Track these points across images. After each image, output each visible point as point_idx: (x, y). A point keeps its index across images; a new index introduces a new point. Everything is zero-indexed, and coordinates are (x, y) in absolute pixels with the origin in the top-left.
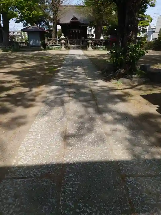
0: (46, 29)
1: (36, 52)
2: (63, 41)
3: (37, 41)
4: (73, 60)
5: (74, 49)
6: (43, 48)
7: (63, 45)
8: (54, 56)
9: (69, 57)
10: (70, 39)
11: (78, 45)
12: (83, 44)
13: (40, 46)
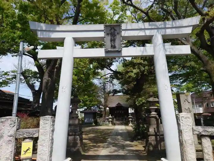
0: (97, 110)
1: (91, 128)
2: (110, 120)
3: (91, 119)
4: (116, 133)
5: (119, 124)
6: (95, 125)
7: (110, 122)
8: (104, 130)
9: (114, 131)
10: (115, 117)
11: (121, 122)
12: (125, 121)
13: (92, 123)
